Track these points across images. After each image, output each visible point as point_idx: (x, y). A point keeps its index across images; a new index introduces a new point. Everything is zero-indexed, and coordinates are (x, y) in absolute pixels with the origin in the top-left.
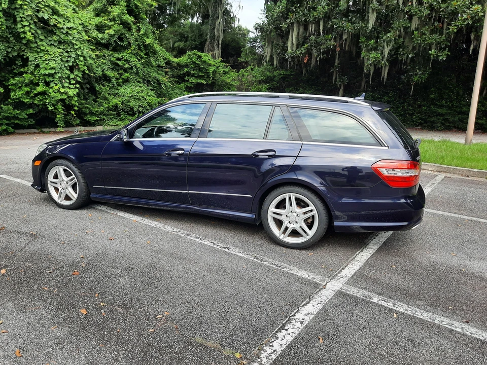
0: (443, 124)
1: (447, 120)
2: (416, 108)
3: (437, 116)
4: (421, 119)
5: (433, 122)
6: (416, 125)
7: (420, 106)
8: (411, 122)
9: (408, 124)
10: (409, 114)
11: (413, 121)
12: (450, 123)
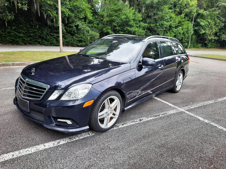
0: (23, 42)
1: (24, 40)
2: (6, 33)
3: (18, 38)
4: (11, 39)
5: (17, 41)
6: (8, 42)
7: (9, 33)
8: (6, 41)
9: (4, 42)
10: (4, 37)
11: (7, 41)
12: (26, 41)
